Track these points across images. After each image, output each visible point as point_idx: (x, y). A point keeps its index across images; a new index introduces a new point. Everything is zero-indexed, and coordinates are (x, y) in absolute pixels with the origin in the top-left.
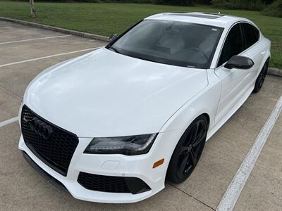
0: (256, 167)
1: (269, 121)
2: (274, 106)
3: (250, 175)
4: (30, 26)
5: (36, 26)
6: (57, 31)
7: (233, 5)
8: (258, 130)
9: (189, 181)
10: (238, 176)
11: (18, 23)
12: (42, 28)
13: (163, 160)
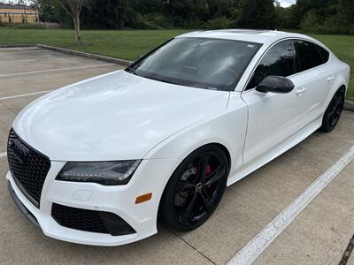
0: (296, 222)
1: (334, 167)
2: (348, 150)
3: (285, 230)
4: (72, 54)
5: (79, 55)
6: (99, 59)
7: (328, 29)
8: (314, 178)
9: (199, 231)
10: (267, 230)
11: (60, 51)
12: (84, 56)
13: (151, 194)
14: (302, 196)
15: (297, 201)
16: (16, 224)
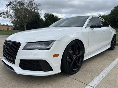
10: (102, 74)
13: (59, 54)
14: (111, 65)
15: (110, 66)
16: (4, 75)
